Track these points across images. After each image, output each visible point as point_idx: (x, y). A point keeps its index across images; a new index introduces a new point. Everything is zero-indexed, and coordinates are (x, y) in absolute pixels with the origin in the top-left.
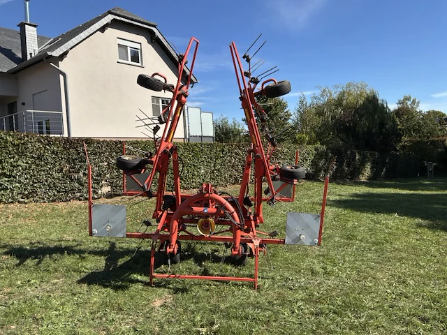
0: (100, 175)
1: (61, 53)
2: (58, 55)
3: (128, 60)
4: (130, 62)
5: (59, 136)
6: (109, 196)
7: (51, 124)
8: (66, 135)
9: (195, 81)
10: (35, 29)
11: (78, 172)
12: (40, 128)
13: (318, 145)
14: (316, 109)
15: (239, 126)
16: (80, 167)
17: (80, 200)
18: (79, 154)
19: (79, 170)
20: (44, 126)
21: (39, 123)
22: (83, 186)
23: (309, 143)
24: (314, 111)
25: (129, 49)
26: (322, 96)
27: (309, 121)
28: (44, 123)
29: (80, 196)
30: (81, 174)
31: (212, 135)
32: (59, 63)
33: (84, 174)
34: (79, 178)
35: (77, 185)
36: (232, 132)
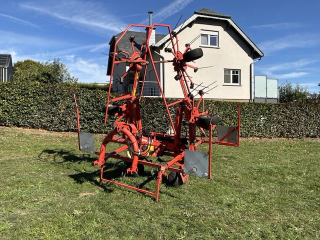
1: (161, 44)
2: (158, 46)
3: (208, 44)
4: (209, 46)
7: (155, 89)
16: (155, 116)
18: (154, 107)
19: (153, 118)
21: (152, 89)
25: (209, 36)
30: (154, 120)
31: (276, 97)
32: (161, 50)
33: (157, 121)
34: (153, 123)
35: (151, 127)
36: (295, 95)
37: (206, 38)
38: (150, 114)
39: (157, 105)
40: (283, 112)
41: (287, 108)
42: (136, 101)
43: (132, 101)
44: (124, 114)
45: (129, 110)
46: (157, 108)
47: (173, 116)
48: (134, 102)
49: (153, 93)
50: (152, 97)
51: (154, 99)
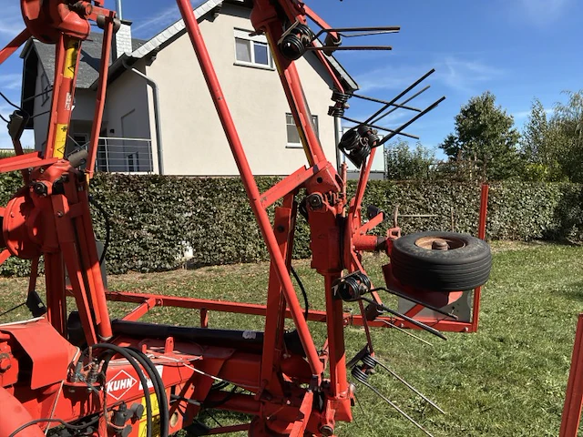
0: (176, 232)
1: (147, 52)
2: (141, 56)
3: (251, 61)
4: (253, 63)
5: (146, 173)
6: (192, 265)
7: (140, 156)
8: (156, 171)
9: (354, 86)
10: (129, 27)
11: (139, 227)
12: (131, 163)
13: (566, 182)
14: (563, 126)
15: (426, 154)
16: (143, 220)
17: (143, 272)
18: (140, 199)
19: (140, 224)
20: (135, 159)
21: (131, 156)
22: (147, 249)
23: (550, 179)
24: (558, 129)
25: (252, 44)
26: (573, 105)
27: (550, 144)
28: (134, 156)
29: (142, 266)
30: (144, 232)
31: (383, 170)
32: (147, 67)
33: (149, 231)
34: (140, 238)
35: (137, 248)
36: (416, 164)
37: (245, 46)
38: (131, 215)
39: (148, 192)
40: (412, 197)
41: (419, 190)
42: (73, 182)
43: (49, 185)
44: (14, 245)
45: (39, 223)
46: (148, 201)
47: (191, 218)
48: (59, 188)
49: (135, 166)
50: (132, 173)
51: (140, 178)
